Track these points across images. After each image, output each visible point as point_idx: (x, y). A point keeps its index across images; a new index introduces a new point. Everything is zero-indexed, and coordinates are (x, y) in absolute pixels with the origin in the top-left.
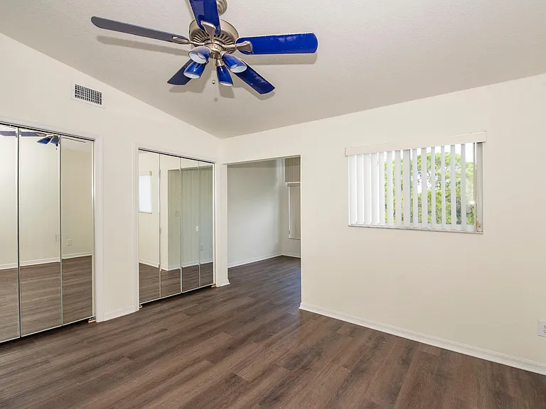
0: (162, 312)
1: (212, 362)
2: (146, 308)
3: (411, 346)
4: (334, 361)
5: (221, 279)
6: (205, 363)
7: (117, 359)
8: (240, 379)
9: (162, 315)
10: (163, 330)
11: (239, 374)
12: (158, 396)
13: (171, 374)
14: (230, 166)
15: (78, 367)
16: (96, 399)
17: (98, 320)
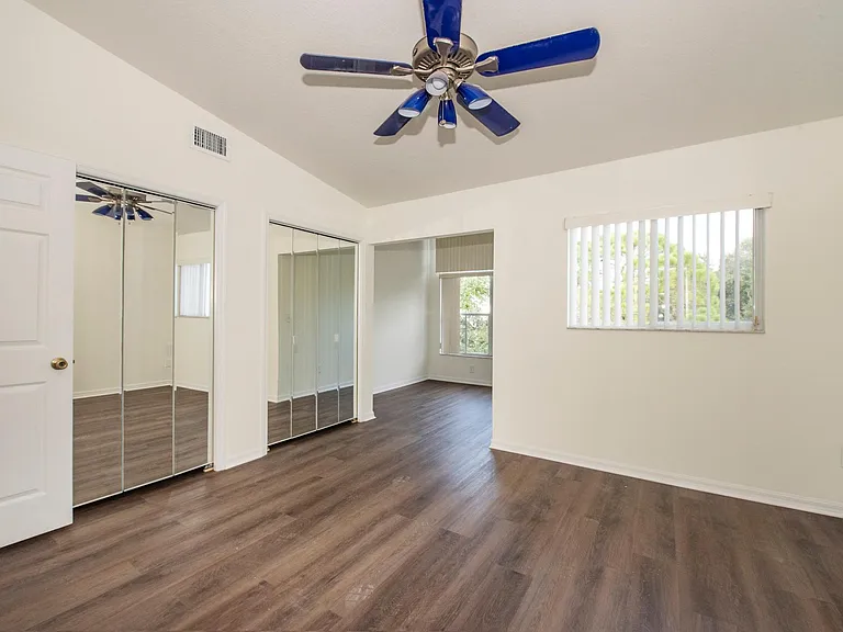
0: (299, 455)
1: (407, 516)
2: (276, 451)
3: (665, 491)
4: (570, 510)
5: (363, 412)
6: (398, 518)
7: (274, 516)
8: (456, 537)
9: (303, 460)
10: (315, 479)
11: (453, 529)
12: (356, 560)
13: (359, 534)
14: (378, 248)
15: (224, 528)
16: (274, 566)
17: (217, 469)
